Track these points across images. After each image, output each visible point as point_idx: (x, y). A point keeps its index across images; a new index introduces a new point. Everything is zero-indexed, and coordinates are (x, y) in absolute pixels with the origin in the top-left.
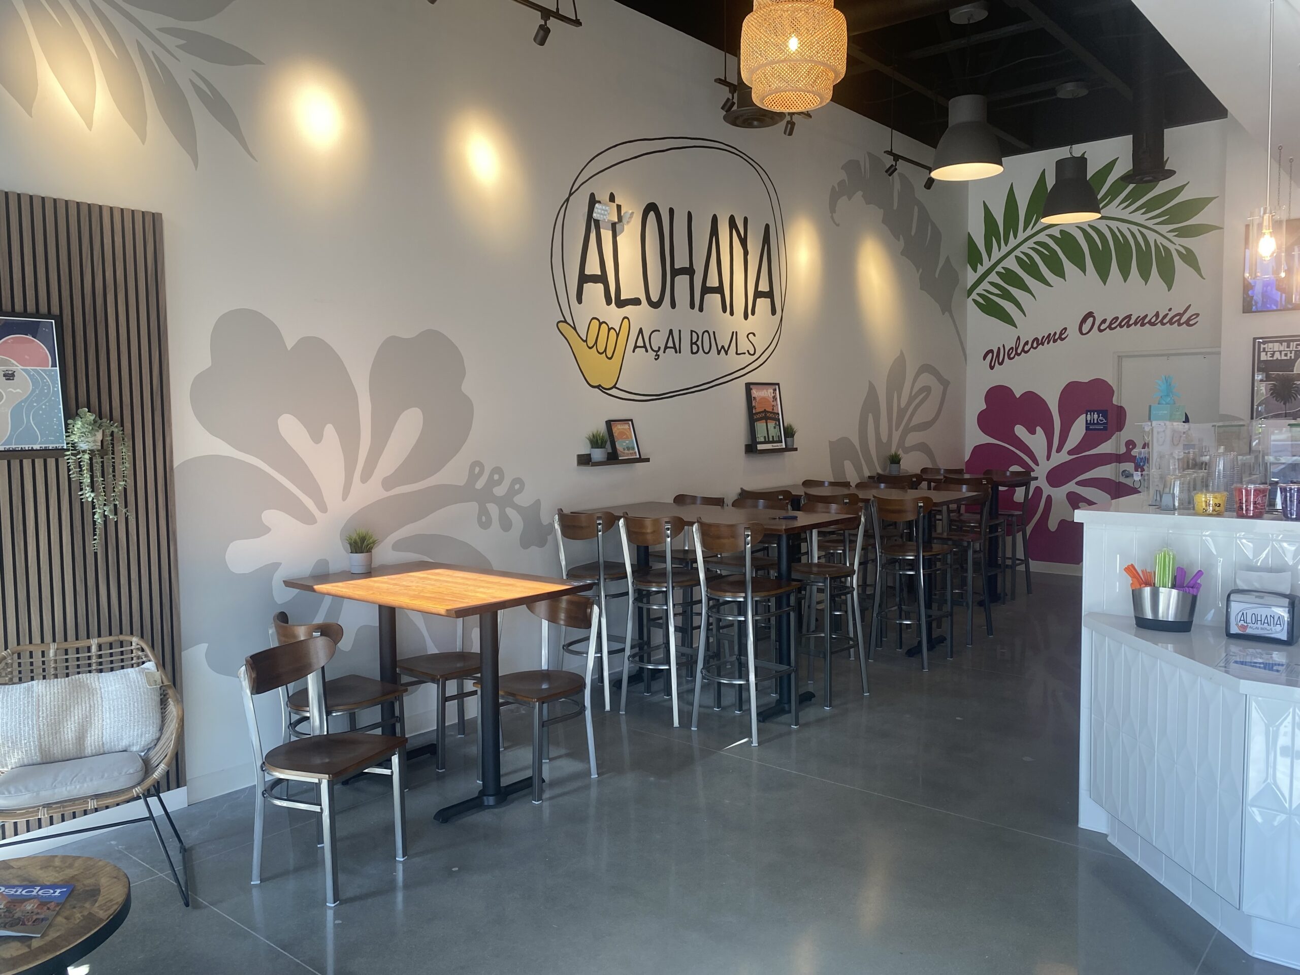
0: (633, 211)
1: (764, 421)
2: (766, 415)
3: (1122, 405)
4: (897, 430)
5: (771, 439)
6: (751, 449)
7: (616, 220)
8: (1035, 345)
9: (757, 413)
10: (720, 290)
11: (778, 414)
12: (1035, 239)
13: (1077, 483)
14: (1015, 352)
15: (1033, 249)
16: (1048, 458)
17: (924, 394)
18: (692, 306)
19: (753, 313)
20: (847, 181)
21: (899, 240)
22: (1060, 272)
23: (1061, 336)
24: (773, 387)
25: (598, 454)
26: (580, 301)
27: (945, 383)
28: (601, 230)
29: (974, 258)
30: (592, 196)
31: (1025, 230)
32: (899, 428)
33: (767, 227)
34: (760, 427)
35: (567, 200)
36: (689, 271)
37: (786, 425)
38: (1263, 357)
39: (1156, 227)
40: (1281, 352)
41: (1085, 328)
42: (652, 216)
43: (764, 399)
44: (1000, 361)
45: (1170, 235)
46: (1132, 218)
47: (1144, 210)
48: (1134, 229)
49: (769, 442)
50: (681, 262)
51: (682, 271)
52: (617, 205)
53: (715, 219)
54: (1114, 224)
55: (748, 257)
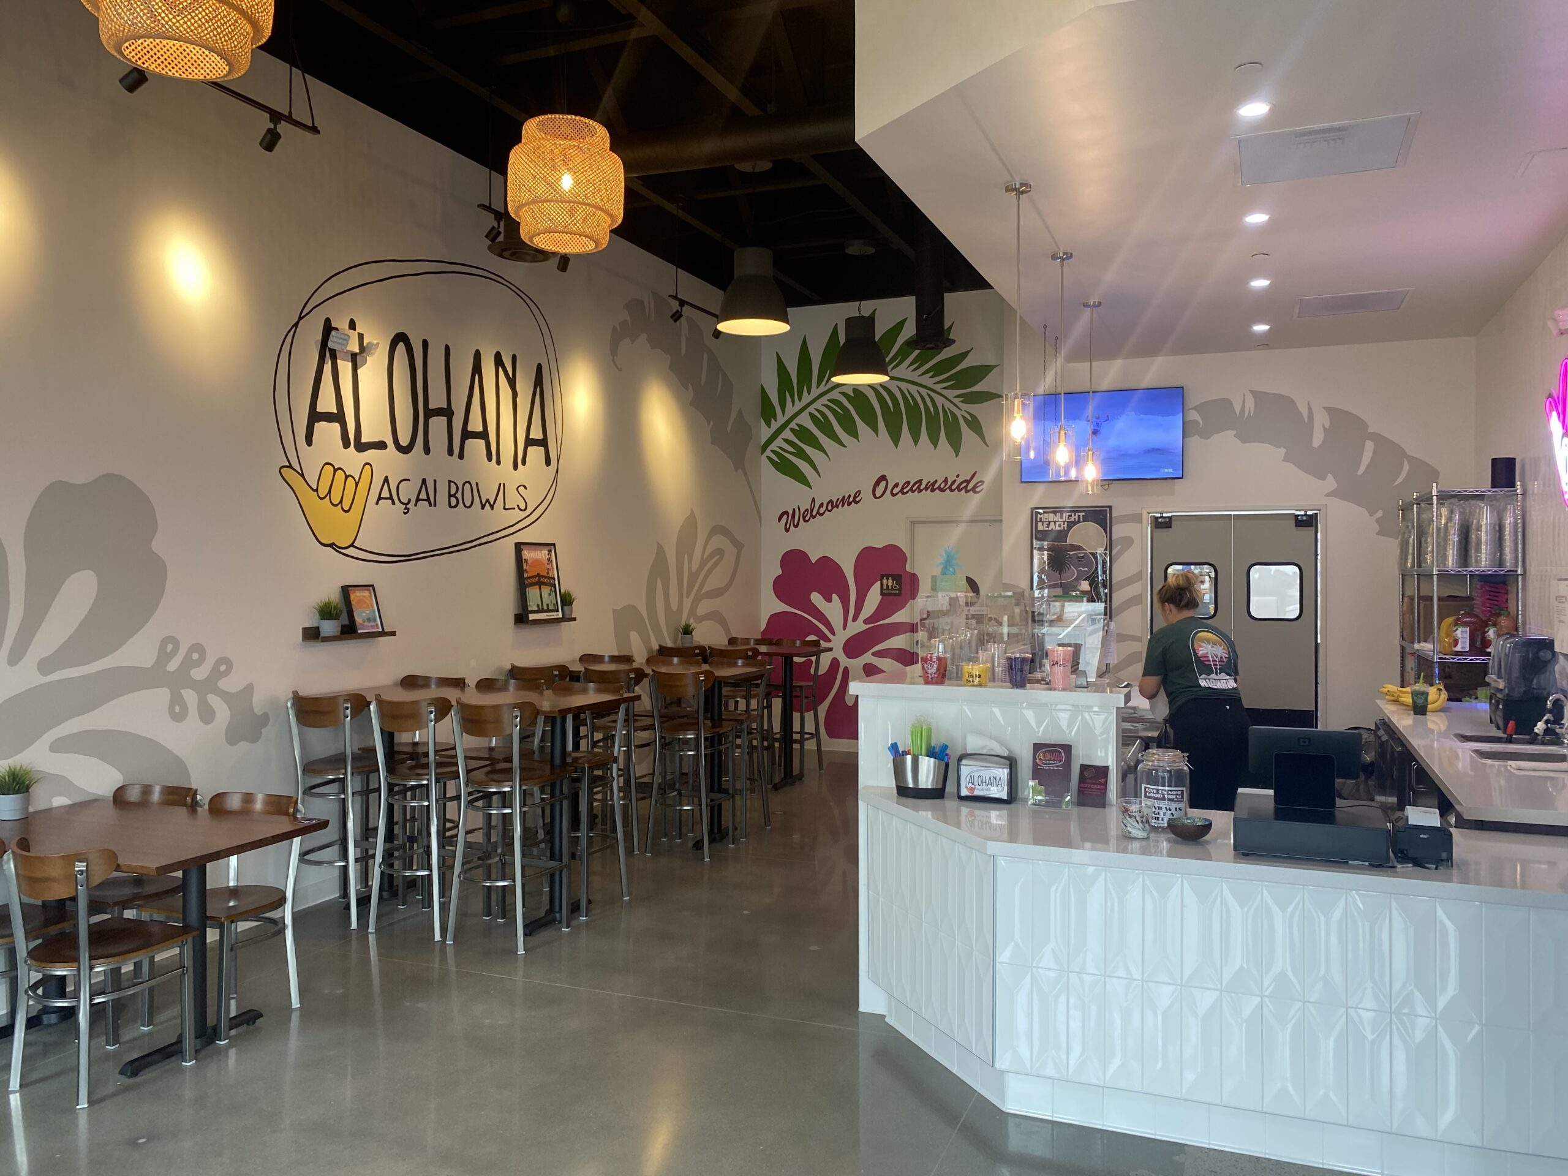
0: (378, 339)
1: (537, 587)
2: (539, 579)
3: (915, 572)
4: (688, 597)
5: (545, 608)
6: (521, 619)
7: (357, 351)
8: (830, 508)
9: (529, 578)
10: (484, 435)
11: (554, 579)
12: (828, 396)
13: (873, 654)
14: (809, 515)
15: (826, 406)
16: (845, 626)
17: (718, 557)
18: (450, 452)
19: (524, 463)
20: (629, 322)
21: (687, 390)
22: (853, 432)
23: (853, 500)
24: (549, 548)
25: (329, 627)
26: (309, 441)
27: (738, 546)
28: (338, 361)
29: (767, 412)
30: (328, 322)
31: (818, 386)
32: (690, 594)
33: (539, 367)
34: (533, 593)
35: (296, 325)
36: (447, 412)
37: (562, 591)
38: (1040, 527)
39: (944, 392)
40: (1055, 522)
41: (879, 492)
42: (401, 347)
43: (537, 562)
44: (795, 523)
45: (957, 401)
46: (920, 380)
47: (932, 373)
48: (924, 392)
49: (543, 611)
50: (437, 400)
51: (439, 412)
52: (359, 334)
53: (477, 356)
54: (904, 386)
55: (518, 399)
